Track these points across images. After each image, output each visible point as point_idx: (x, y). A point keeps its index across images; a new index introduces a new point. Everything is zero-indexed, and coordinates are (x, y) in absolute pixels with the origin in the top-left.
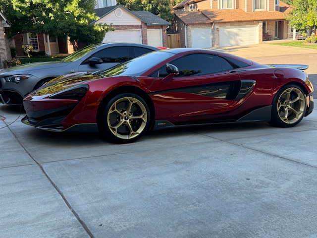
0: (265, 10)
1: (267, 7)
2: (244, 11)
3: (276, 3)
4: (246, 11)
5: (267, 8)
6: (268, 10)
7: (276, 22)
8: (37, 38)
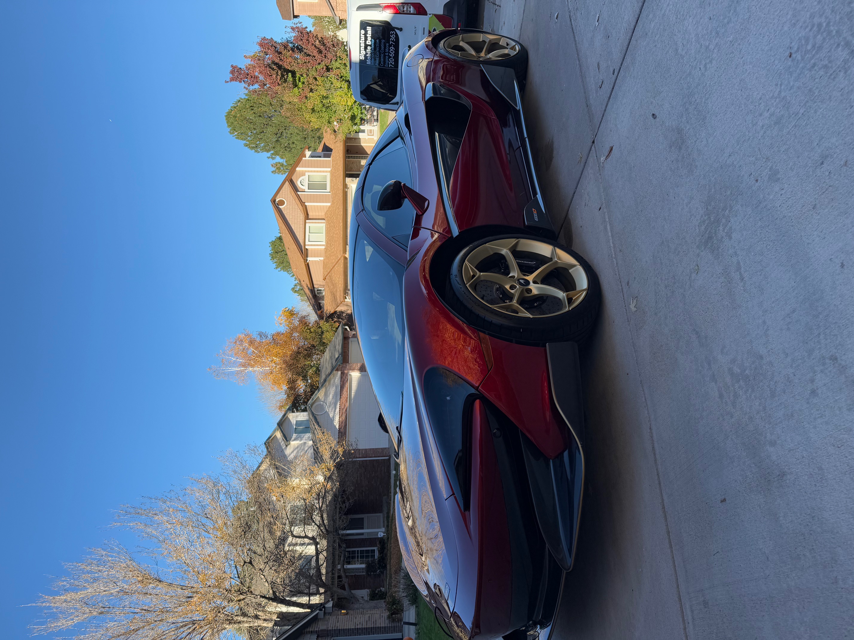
0: (328, 175)
1: (323, 172)
2: (330, 207)
3: (320, 157)
4: (329, 204)
5: (326, 172)
6: (329, 169)
7: (349, 157)
8: (356, 549)
